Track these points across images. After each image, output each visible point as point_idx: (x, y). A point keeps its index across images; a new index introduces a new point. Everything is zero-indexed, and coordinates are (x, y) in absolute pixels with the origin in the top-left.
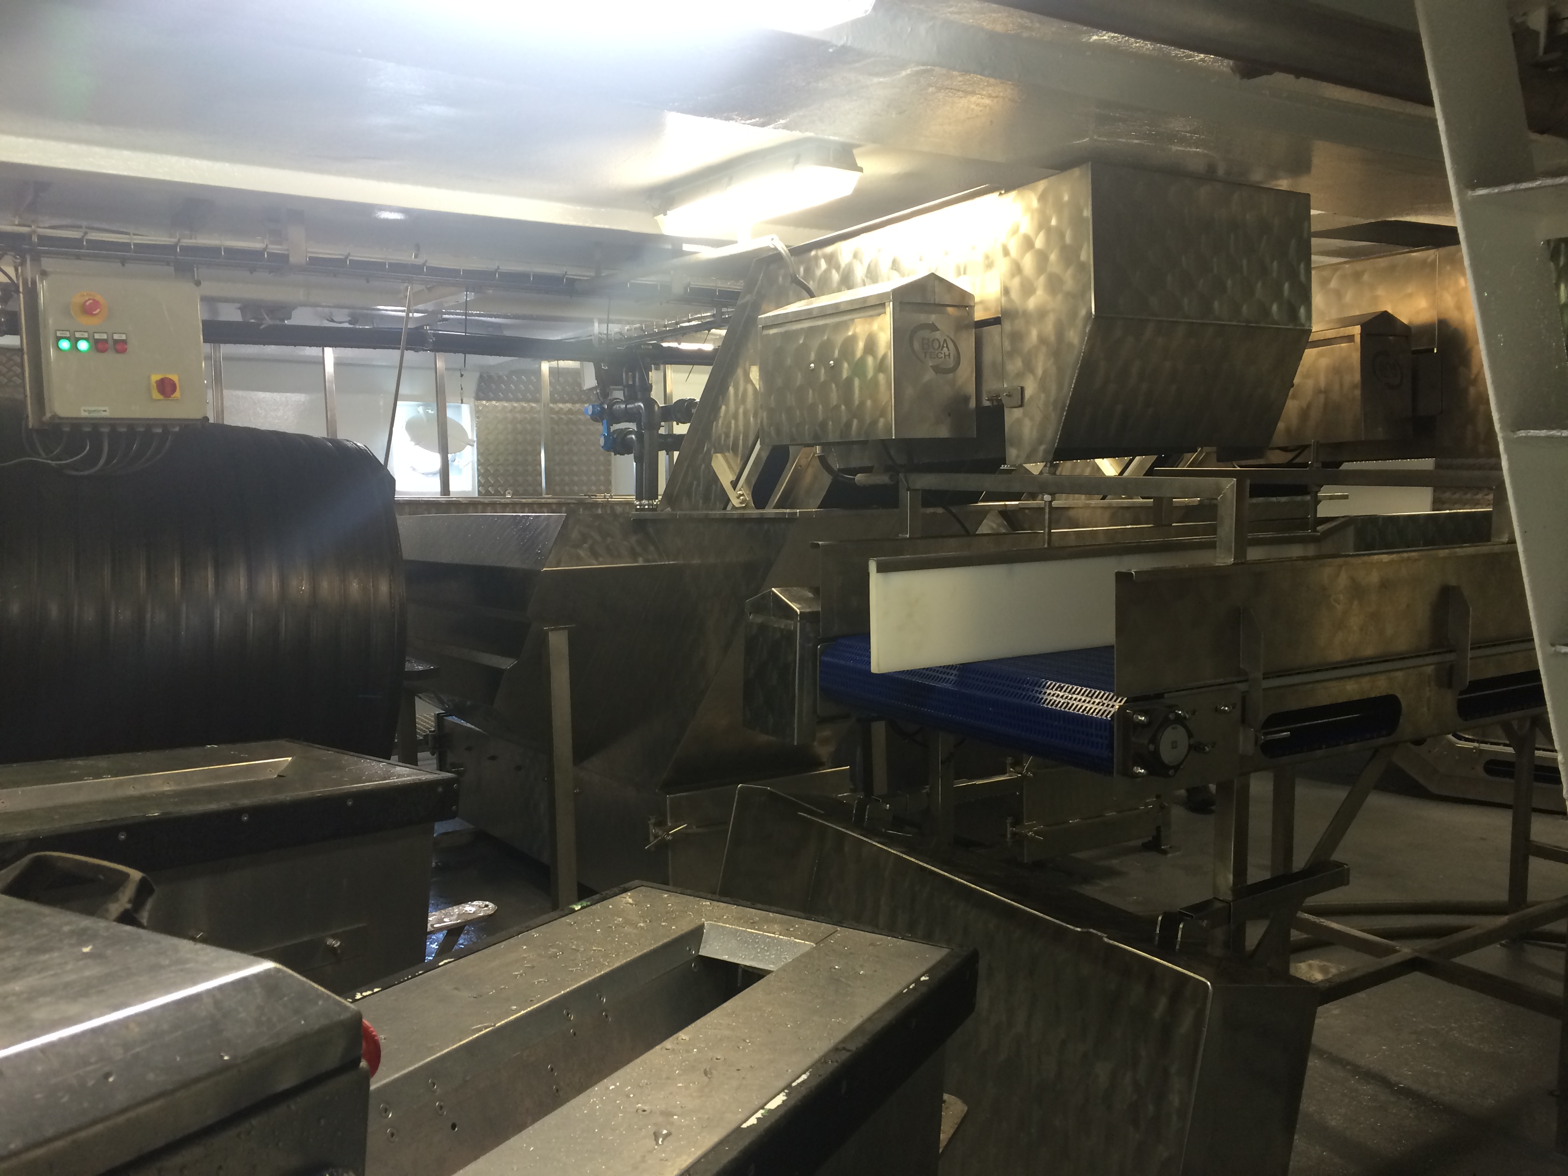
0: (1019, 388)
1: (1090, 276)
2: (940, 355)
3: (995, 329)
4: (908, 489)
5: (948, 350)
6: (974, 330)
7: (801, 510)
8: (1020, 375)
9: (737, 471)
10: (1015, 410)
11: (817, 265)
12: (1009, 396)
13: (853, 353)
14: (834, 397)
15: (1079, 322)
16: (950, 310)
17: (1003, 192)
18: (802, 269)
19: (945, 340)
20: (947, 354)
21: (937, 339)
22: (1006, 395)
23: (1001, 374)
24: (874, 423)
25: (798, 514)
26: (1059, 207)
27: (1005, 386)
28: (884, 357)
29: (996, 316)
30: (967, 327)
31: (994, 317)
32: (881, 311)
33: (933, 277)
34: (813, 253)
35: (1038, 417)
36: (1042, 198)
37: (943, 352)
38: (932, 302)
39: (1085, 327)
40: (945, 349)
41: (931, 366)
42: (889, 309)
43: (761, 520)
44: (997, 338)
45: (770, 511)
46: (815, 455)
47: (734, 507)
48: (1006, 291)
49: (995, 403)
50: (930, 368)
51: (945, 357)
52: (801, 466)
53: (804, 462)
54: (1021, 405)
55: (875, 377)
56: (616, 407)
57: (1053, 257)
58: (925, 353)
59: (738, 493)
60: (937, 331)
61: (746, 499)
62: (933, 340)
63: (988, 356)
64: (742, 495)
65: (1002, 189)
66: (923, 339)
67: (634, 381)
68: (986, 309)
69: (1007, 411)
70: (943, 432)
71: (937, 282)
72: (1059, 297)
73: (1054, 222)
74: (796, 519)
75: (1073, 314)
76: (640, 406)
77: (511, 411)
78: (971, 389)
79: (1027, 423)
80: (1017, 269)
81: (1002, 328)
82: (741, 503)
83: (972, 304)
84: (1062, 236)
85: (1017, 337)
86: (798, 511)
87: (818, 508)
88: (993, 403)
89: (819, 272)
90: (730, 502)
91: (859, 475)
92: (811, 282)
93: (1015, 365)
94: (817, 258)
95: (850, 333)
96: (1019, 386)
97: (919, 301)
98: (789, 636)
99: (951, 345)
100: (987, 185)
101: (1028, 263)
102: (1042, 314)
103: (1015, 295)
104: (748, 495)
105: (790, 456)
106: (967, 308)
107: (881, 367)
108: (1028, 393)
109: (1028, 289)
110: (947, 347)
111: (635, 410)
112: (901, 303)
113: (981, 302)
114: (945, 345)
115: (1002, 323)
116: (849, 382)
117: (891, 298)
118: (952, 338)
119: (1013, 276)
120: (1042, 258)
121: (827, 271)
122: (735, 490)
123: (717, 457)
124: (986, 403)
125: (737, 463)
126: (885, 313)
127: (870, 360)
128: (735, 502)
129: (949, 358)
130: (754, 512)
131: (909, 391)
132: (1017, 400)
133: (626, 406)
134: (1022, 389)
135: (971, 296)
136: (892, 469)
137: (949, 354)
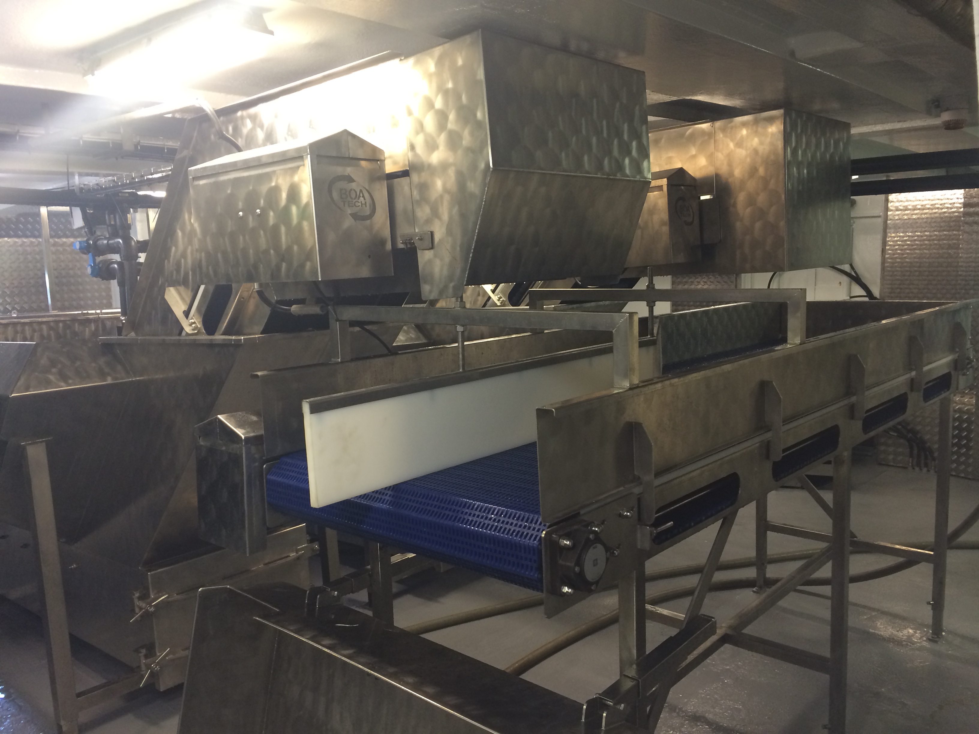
0: (429, 233)
1: (487, 133)
2: (357, 204)
3: (404, 181)
4: (337, 320)
5: (365, 199)
6: (386, 182)
7: (246, 337)
8: (428, 221)
9: (188, 301)
10: (427, 252)
11: (243, 124)
12: (421, 239)
13: (277, 202)
14: (263, 242)
15: (479, 175)
16: (363, 163)
17: (402, 58)
18: (230, 129)
19: (361, 191)
20: (363, 202)
21: (354, 190)
22: (418, 239)
23: (412, 220)
24: (302, 266)
25: (242, 340)
26: (455, 72)
27: (417, 231)
28: (307, 204)
29: (404, 169)
30: (379, 179)
31: (402, 170)
32: (301, 163)
33: (346, 133)
34: (239, 114)
35: (447, 259)
36: (439, 63)
37: (360, 201)
38: (347, 156)
39: (484, 178)
40: (362, 199)
41: (350, 214)
42: (308, 161)
43: (211, 345)
44: (406, 189)
45: (218, 337)
46: (254, 290)
47: (188, 334)
48: (412, 147)
49: (409, 246)
50: (349, 215)
51: (362, 206)
52: (243, 298)
53: (246, 295)
54: (432, 248)
55: (299, 224)
56: (100, 242)
57: (452, 117)
58: (344, 202)
59: (190, 321)
60: (352, 182)
61: (198, 326)
62: (351, 190)
63: (400, 205)
64: (194, 323)
65: (402, 56)
66: (341, 190)
67: (115, 221)
68: (395, 163)
69: (419, 253)
70: (365, 272)
71: (350, 138)
72: (460, 152)
73: (450, 85)
74: (242, 345)
75: (474, 166)
76: (119, 242)
77: (21, 246)
78: (387, 233)
79: (438, 262)
80: (421, 127)
81: (410, 179)
82: (193, 330)
83: (383, 158)
84: (459, 98)
85: (424, 187)
86: (242, 338)
87: (262, 333)
88: (407, 246)
89: (245, 131)
90: (184, 330)
91: (294, 306)
92: (240, 140)
93: (424, 212)
94: (242, 118)
95: (273, 184)
96: (429, 231)
97: (334, 154)
98: (236, 460)
99: (366, 195)
100: (388, 51)
101: (430, 123)
102: (444, 166)
103: (420, 150)
104: (199, 322)
105: (233, 290)
106: (379, 162)
107: (304, 213)
108: (437, 237)
109: (432, 146)
110: (363, 196)
111: (115, 245)
112: (319, 156)
113: (390, 157)
114: (361, 195)
115: (410, 175)
116: (275, 229)
117: (309, 152)
118: (367, 188)
119: (417, 133)
120: (442, 117)
121: (253, 130)
122: (187, 319)
123: (170, 290)
124: (401, 246)
125: (188, 295)
126: (304, 165)
127: (294, 210)
128: (188, 329)
129: (366, 206)
130: (204, 337)
131: (331, 237)
132: (427, 243)
133: (108, 242)
134: (432, 234)
135: (381, 151)
136: (320, 301)
137: (366, 202)
